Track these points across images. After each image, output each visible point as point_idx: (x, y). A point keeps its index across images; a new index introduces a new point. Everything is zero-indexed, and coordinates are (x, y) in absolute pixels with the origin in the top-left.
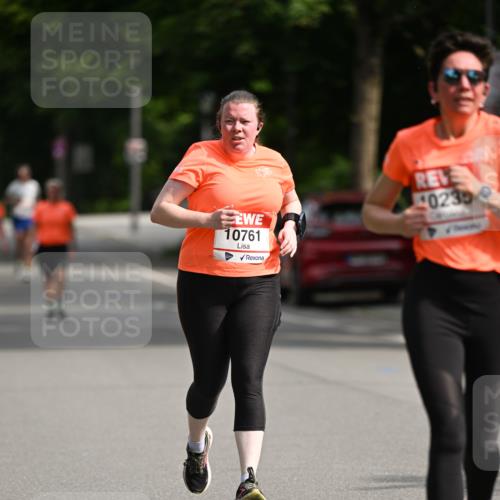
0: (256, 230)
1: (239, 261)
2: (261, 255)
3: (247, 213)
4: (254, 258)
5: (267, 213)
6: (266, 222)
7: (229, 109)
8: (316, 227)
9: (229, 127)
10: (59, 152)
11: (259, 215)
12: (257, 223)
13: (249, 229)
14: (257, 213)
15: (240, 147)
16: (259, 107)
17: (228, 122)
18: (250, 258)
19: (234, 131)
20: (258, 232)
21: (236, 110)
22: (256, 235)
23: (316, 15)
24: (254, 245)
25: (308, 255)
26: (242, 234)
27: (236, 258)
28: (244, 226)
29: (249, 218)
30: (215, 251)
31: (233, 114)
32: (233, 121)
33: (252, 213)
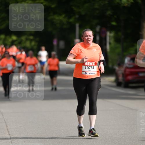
0: (93, 66)
1: (89, 74)
2: (94, 73)
3: (90, 62)
4: (93, 74)
5: (96, 62)
6: (96, 64)
7: (86, 33)
8: (129, 65)
9: (87, 38)
10: (55, 43)
11: (94, 62)
12: (93, 64)
13: (91, 66)
14: (93, 62)
15: (89, 43)
16: (93, 32)
17: (86, 37)
18: (92, 74)
19: (88, 39)
20: (93, 67)
21: (88, 33)
22: (93, 68)
23: (129, 3)
24: (93, 70)
25: (127, 73)
26: (89, 67)
27: (88, 74)
28: (90, 65)
29: (91, 63)
30: (82, 72)
31: (88, 34)
32: (88, 36)
33: (92, 62)
